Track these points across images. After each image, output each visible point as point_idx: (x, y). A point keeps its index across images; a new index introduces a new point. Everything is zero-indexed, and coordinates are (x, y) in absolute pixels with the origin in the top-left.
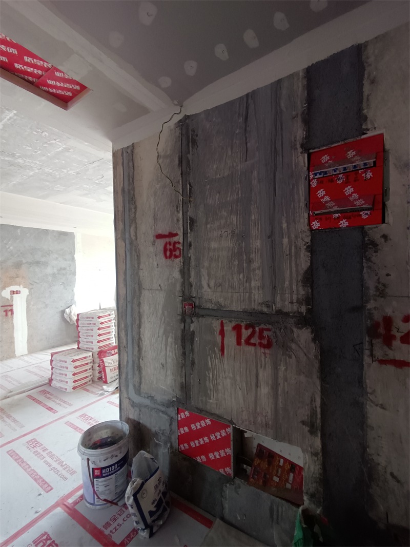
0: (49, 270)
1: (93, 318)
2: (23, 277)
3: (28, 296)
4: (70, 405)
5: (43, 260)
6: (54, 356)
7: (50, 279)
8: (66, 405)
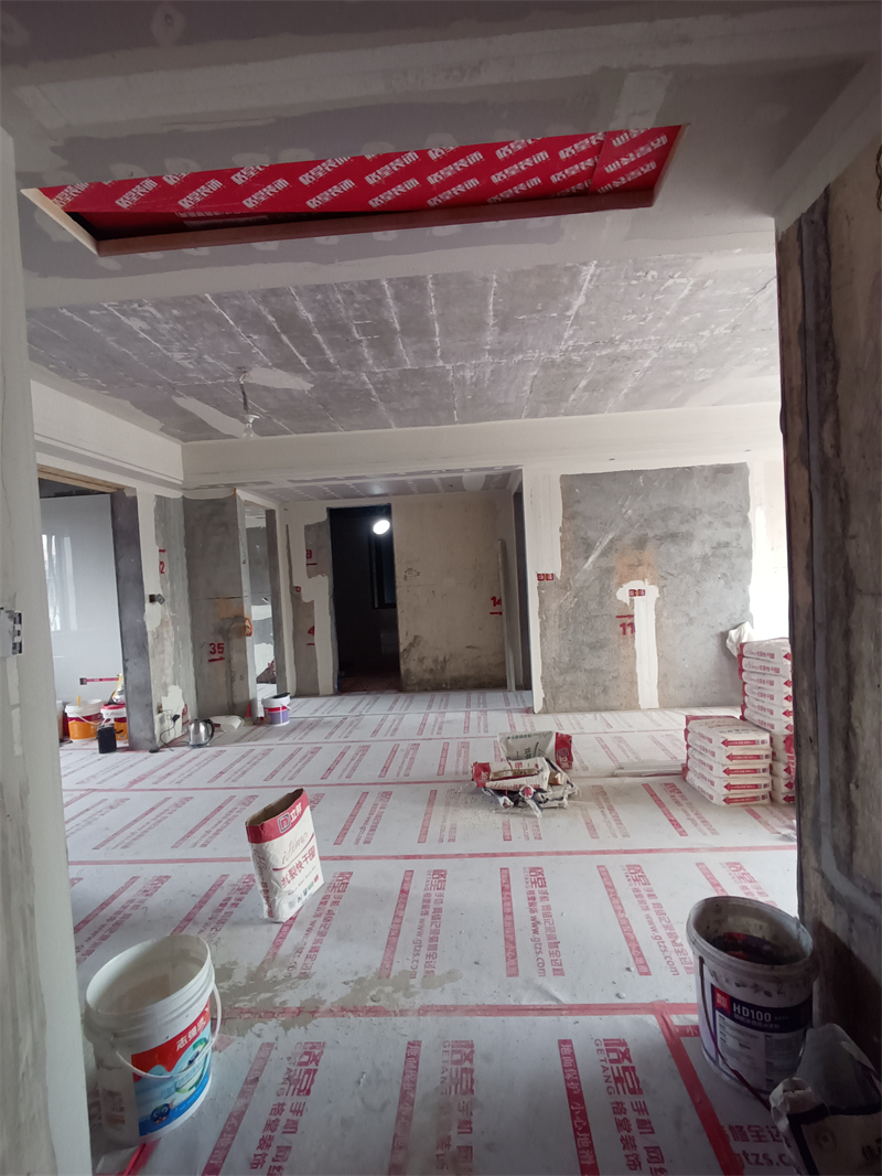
0: (696, 549)
1: (772, 656)
2: (649, 565)
3: (658, 599)
4: (714, 832)
5: (684, 528)
6: (692, 722)
7: (697, 566)
8: (704, 828)
